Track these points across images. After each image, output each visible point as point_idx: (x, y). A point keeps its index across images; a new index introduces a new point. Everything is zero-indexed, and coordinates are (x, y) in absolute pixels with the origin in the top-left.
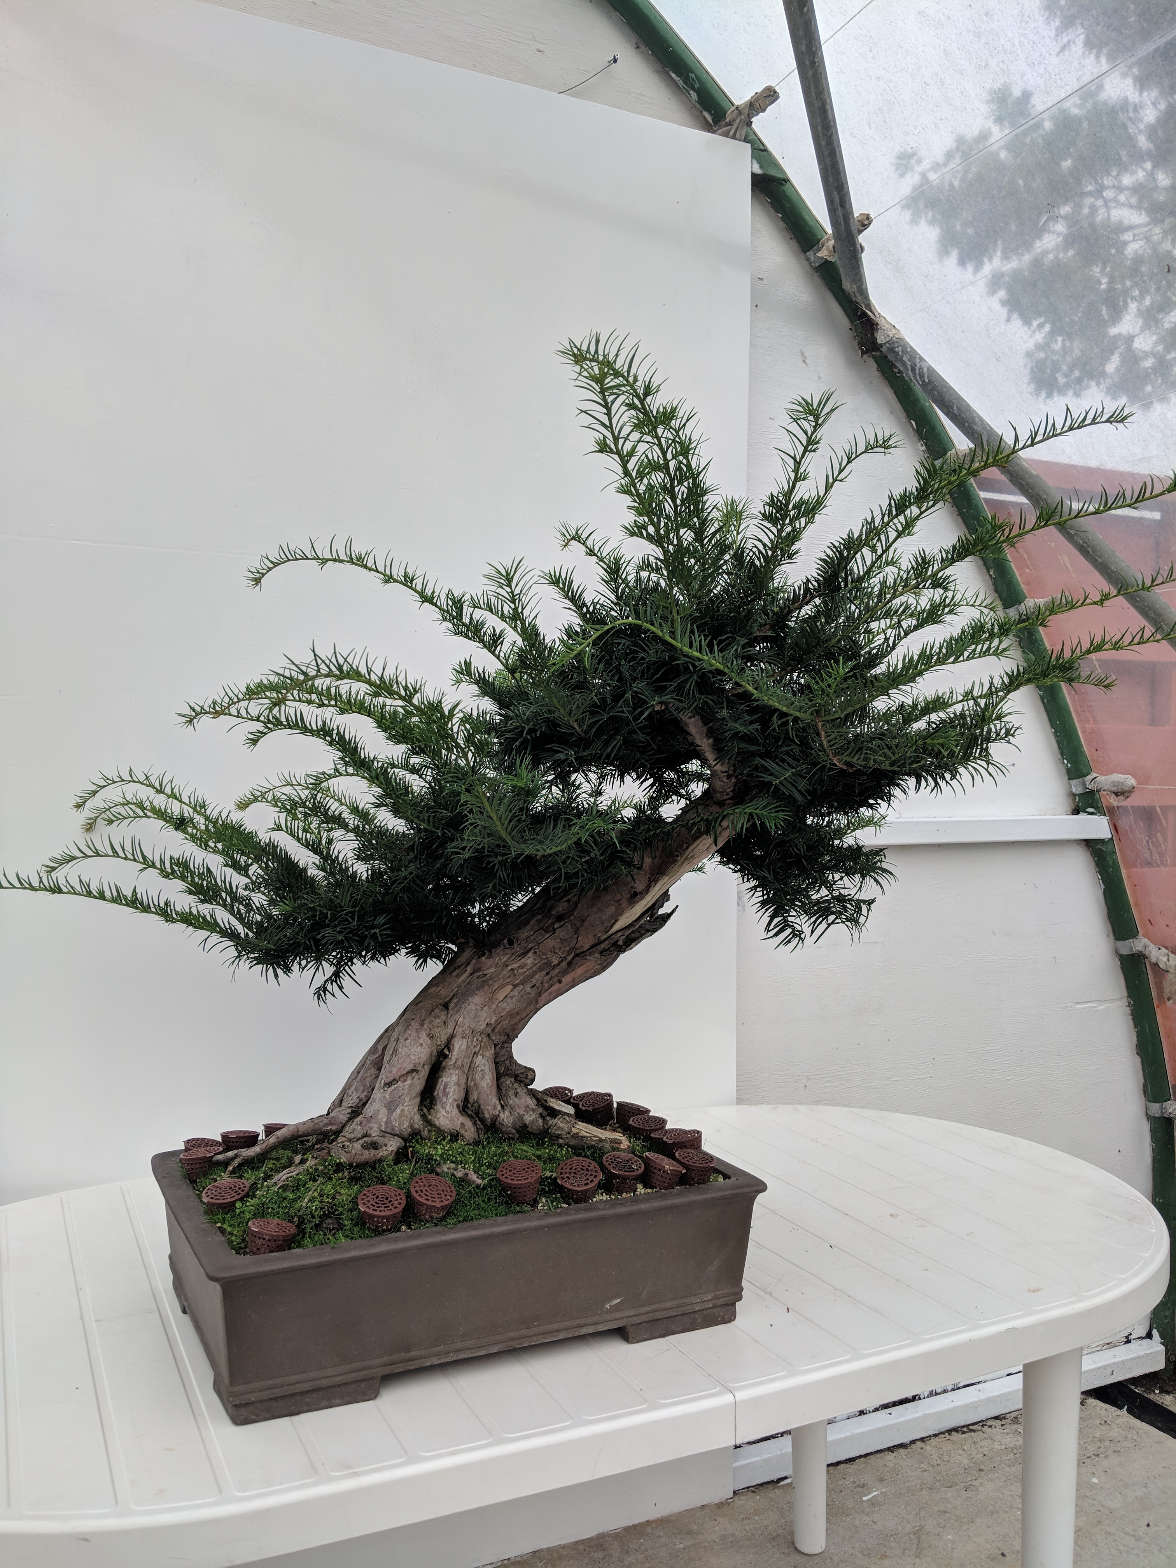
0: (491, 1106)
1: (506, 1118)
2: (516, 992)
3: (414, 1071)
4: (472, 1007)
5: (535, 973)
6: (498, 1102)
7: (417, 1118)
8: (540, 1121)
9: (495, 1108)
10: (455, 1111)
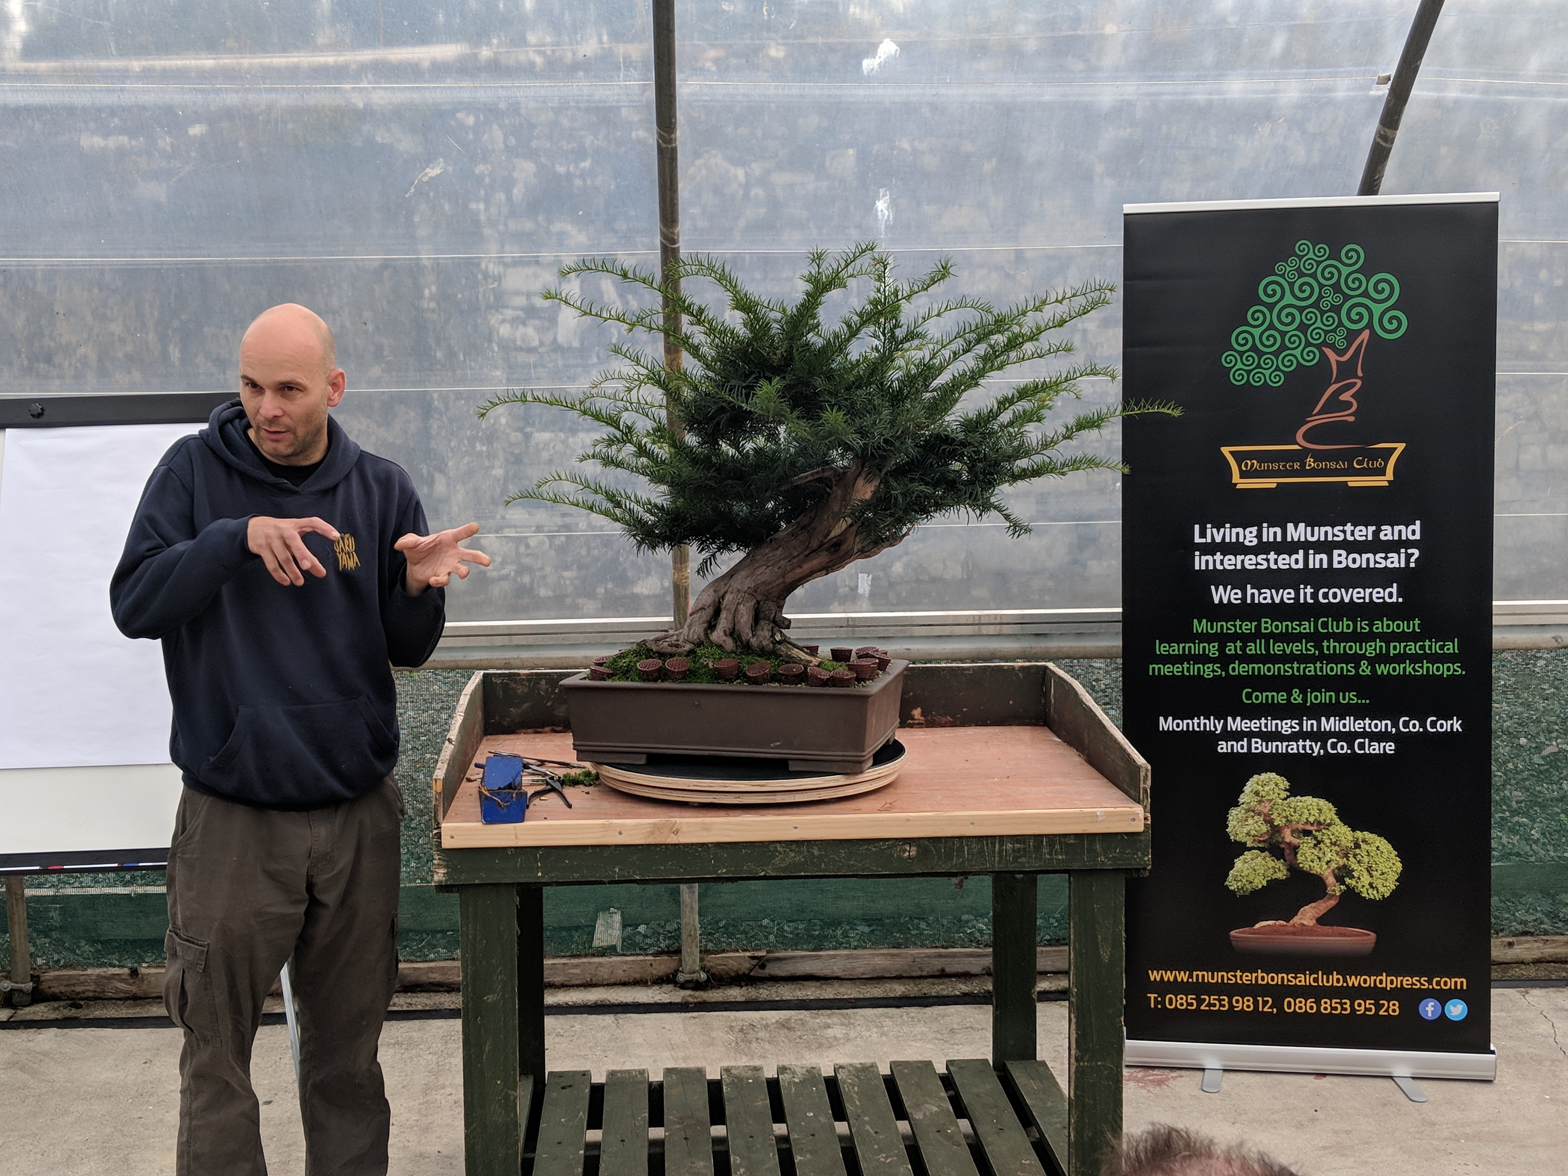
0: (746, 632)
1: (754, 641)
2: (768, 571)
3: (702, 608)
4: (740, 576)
5: (780, 560)
6: (750, 632)
7: (702, 634)
8: (771, 645)
9: (748, 635)
10: (722, 634)
